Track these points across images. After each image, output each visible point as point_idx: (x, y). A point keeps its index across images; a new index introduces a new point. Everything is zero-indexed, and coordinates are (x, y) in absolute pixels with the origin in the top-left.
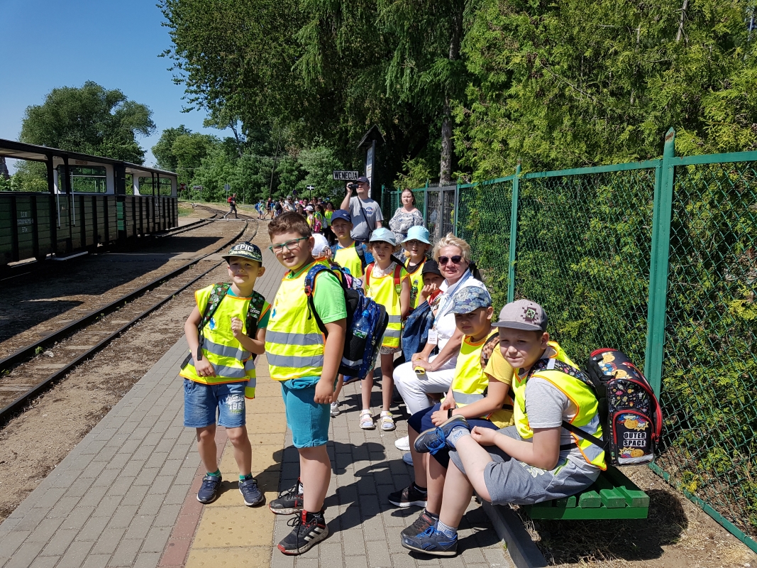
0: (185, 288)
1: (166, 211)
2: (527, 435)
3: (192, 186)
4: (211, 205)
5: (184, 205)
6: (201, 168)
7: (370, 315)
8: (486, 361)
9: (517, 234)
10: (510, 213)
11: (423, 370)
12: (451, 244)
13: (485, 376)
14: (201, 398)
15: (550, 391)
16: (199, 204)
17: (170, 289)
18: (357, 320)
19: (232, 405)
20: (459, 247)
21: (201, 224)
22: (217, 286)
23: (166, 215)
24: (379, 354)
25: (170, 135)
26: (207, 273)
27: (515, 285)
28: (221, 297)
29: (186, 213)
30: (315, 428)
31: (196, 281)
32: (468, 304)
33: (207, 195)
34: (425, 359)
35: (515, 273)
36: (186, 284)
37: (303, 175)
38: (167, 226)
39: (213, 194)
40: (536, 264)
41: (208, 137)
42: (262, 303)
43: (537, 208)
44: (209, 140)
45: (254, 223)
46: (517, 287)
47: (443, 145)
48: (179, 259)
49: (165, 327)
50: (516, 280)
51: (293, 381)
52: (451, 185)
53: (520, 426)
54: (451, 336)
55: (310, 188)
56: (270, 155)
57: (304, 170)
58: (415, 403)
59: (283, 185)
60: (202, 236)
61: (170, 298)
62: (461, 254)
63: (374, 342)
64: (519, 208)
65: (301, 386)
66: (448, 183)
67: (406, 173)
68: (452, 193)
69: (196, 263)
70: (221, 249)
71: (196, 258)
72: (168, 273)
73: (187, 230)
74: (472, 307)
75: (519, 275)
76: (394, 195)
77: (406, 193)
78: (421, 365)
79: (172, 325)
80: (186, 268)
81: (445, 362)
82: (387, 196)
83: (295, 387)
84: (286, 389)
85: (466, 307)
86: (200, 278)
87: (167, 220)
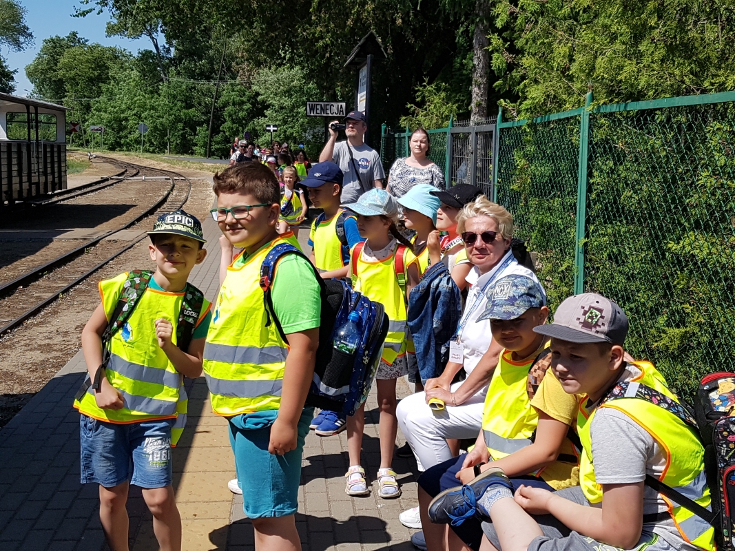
0: (77, 283)
1: (49, 166)
2: (596, 496)
3: (88, 126)
4: (117, 155)
5: (75, 155)
6: (103, 98)
7: (360, 318)
8: (535, 388)
9: (588, 198)
10: (577, 165)
11: (442, 403)
12: (482, 213)
13: (534, 412)
14: (107, 444)
15: (625, 428)
16: (98, 153)
17: (54, 285)
18: (341, 326)
19: (153, 454)
20: (494, 218)
21: (102, 185)
22: (132, 275)
23: (49, 170)
24: (374, 380)
25: (56, 47)
26: (113, 259)
27: (585, 275)
28: (139, 292)
29: (80, 167)
30: (278, 489)
31: (94, 271)
32: (513, 304)
33: (112, 139)
34: (445, 387)
35: (585, 257)
36: (79, 276)
37: (259, 109)
38: (50, 186)
39: (120, 138)
40: (617, 244)
41: (113, 50)
42: (201, 300)
43: (619, 158)
44: (115, 55)
45: (183, 184)
46: (589, 279)
47: (476, 62)
48: (67, 240)
49: (47, 341)
50: (586, 268)
51: (245, 418)
52: (488, 123)
53: (586, 484)
54: (484, 352)
55: (272, 129)
56: (208, 78)
57: (263, 102)
58: (429, 454)
59: (228, 124)
60: (105, 203)
61: (56, 298)
62: (497, 228)
63: (366, 360)
64: (590, 159)
65: (257, 424)
66: (484, 120)
67: (421, 105)
68: (488, 135)
69: (94, 244)
70: (133, 224)
71: (95, 237)
72: (51, 260)
73: (81, 195)
74: (519, 310)
75: (591, 260)
76: (400, 139)
77: (418, 136)
78: (439, 396)
79: (58, 339)
80: (80, 252)
81: (475, 392)
82: (390, 140)
83: (248, 426)
84: (234, 429)
85: (511, 309)
86: (101, 267)
87: (50, 178)
